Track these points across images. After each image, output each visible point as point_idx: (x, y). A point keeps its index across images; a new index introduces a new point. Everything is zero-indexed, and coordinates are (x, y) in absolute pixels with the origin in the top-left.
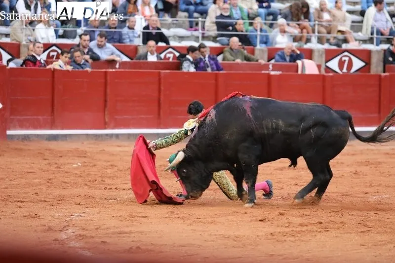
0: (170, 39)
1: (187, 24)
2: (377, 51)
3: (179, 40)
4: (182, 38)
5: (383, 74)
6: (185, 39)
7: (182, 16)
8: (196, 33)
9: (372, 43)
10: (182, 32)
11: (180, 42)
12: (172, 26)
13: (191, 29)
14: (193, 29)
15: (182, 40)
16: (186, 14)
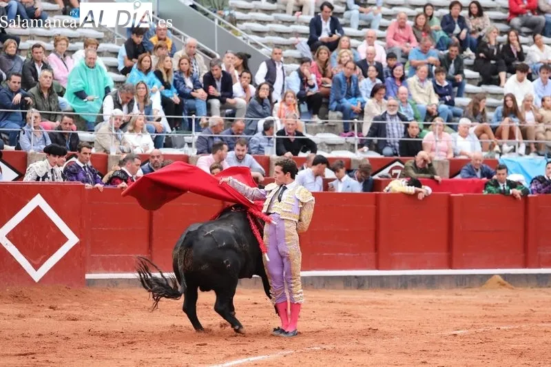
0: (318, 146)
1: (341, 127)
3: (328, 149)
4: (332, 146)
6: (336, 147)
7: (335, 117)
8: (351, 140)
10: (333, 138)
11: (329, 153)
12: (320, 130)
13: (345, 134)
14: (348, 134)
15: (332, 150)
16: (340, 114)
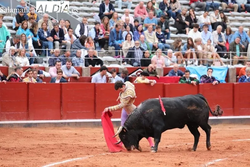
0: (104, 62)
1: (114, 53)
2: (233, 69)
3: (108, 63)
4: (110, 62)
5: (235, 83)
6: (112, 62)
7: (111, 49)
8: (119, 59)
9: (230, 64)
10: (110, 58)
11: (109, 65)
12: (105, 55)
13: (116, 57)
14: (117, 57)
15: (110, 64)
16: (113, 47)
